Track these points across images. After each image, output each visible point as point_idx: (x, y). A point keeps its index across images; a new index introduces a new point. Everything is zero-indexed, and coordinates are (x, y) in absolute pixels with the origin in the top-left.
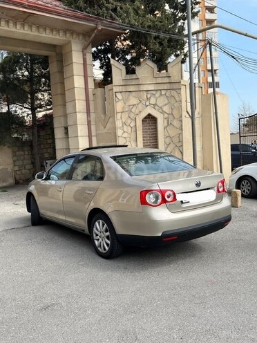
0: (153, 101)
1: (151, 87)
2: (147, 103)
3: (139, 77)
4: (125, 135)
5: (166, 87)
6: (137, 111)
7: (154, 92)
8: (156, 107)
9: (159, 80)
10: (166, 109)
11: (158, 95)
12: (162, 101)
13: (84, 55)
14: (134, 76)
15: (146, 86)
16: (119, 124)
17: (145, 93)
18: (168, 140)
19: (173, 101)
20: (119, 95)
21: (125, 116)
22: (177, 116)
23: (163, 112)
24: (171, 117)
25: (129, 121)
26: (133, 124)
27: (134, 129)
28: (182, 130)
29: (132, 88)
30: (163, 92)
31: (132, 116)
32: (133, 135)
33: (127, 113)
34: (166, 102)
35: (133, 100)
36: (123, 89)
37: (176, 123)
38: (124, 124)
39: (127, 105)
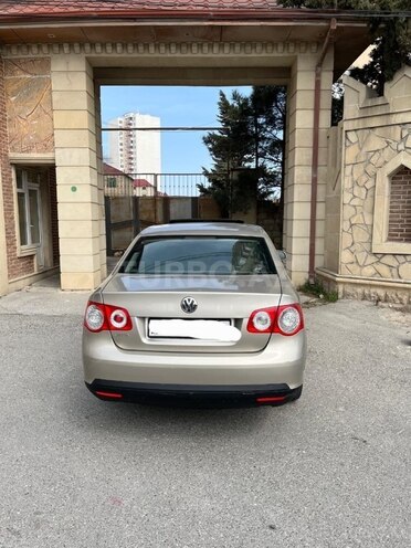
2: (401, 147)
3: (390, 100)
4: (356, 202)
6: (381, 161)
13: (318, 75)
14: (380, 101)
15: (401, 115)
16: (346, 183)
17: (398, 128)
20: (352, 136)
21: (359, 170)
25: (364, 178)
26: (369, 184)
27: (370, 193)
29: (375, 122)
31: (370, 169)
32: (368, 202)
33: (362, 165)
35: (375, 142)
36: (360, 124)
38: (355, 183)
39: (364, 151)
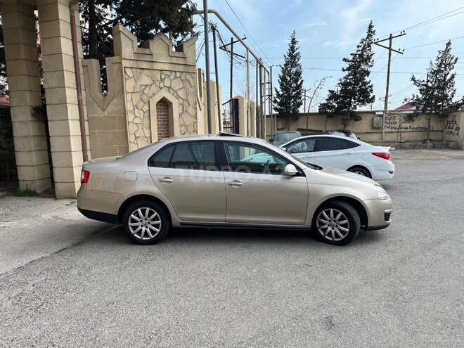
0: (167, 83)
1: (166, 67)
2: (162, 85)
3: (154, 53)
4: (137, 121)
5: (181, 68)
6: (151, 93)
7: (169, 73)
8: (171, 91)
9: (175, 60)
10: (181, 93)
11: (172, 77)
12: (177, 85)
13: (71, 12)
14: (147, 51)
15: (160, 64)
16: (129, 107)
17: (159, 72)
18: (183, 129)
19: (188, 85)
20: (128, 71)
21: (136, 98)
22: (192, 103)
23: (178, 97)
24: (186, 103)
25: (141, 104)
26: (146, 108)
27: (147, 114)
28: (196, 118)
29: (144, 65)
30: (178, 75)
31: (145, 98)
32: (146, 120)
33: (138, 94)
34: (181, 86)
35: (145, 80)
36: (134, 64)
37: (191, 110)
38: (136, 107)
39: (139, 83)
